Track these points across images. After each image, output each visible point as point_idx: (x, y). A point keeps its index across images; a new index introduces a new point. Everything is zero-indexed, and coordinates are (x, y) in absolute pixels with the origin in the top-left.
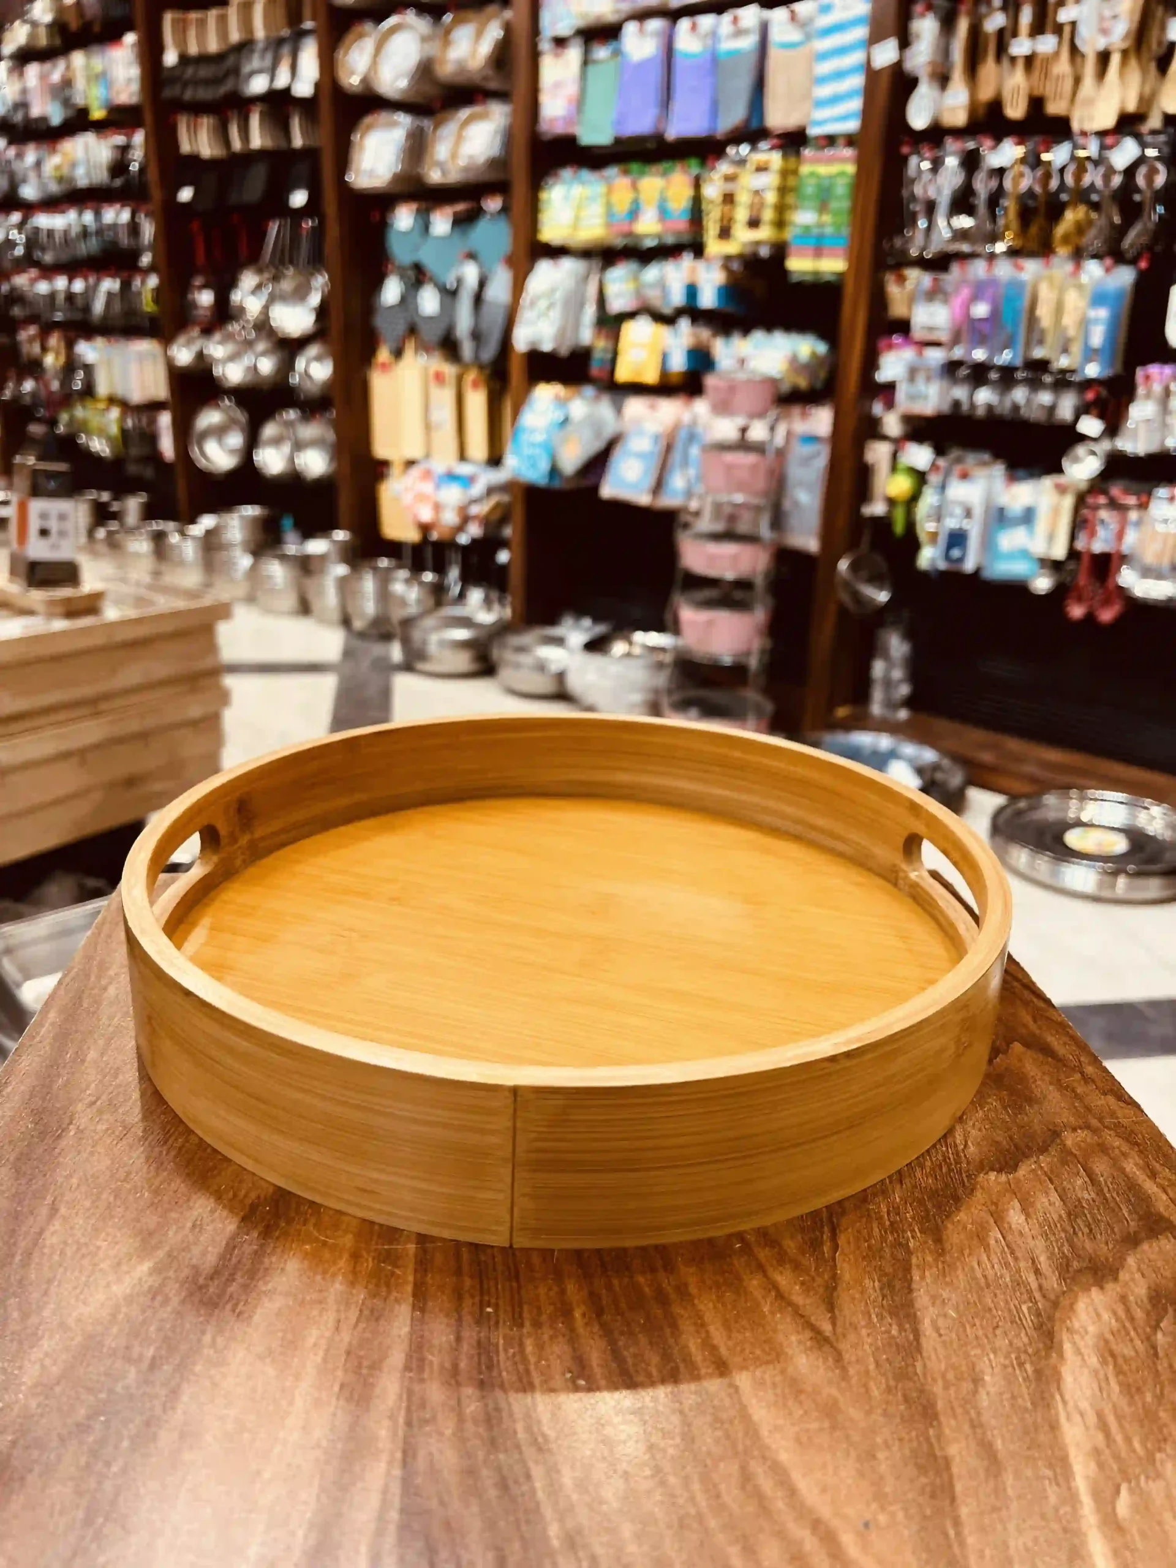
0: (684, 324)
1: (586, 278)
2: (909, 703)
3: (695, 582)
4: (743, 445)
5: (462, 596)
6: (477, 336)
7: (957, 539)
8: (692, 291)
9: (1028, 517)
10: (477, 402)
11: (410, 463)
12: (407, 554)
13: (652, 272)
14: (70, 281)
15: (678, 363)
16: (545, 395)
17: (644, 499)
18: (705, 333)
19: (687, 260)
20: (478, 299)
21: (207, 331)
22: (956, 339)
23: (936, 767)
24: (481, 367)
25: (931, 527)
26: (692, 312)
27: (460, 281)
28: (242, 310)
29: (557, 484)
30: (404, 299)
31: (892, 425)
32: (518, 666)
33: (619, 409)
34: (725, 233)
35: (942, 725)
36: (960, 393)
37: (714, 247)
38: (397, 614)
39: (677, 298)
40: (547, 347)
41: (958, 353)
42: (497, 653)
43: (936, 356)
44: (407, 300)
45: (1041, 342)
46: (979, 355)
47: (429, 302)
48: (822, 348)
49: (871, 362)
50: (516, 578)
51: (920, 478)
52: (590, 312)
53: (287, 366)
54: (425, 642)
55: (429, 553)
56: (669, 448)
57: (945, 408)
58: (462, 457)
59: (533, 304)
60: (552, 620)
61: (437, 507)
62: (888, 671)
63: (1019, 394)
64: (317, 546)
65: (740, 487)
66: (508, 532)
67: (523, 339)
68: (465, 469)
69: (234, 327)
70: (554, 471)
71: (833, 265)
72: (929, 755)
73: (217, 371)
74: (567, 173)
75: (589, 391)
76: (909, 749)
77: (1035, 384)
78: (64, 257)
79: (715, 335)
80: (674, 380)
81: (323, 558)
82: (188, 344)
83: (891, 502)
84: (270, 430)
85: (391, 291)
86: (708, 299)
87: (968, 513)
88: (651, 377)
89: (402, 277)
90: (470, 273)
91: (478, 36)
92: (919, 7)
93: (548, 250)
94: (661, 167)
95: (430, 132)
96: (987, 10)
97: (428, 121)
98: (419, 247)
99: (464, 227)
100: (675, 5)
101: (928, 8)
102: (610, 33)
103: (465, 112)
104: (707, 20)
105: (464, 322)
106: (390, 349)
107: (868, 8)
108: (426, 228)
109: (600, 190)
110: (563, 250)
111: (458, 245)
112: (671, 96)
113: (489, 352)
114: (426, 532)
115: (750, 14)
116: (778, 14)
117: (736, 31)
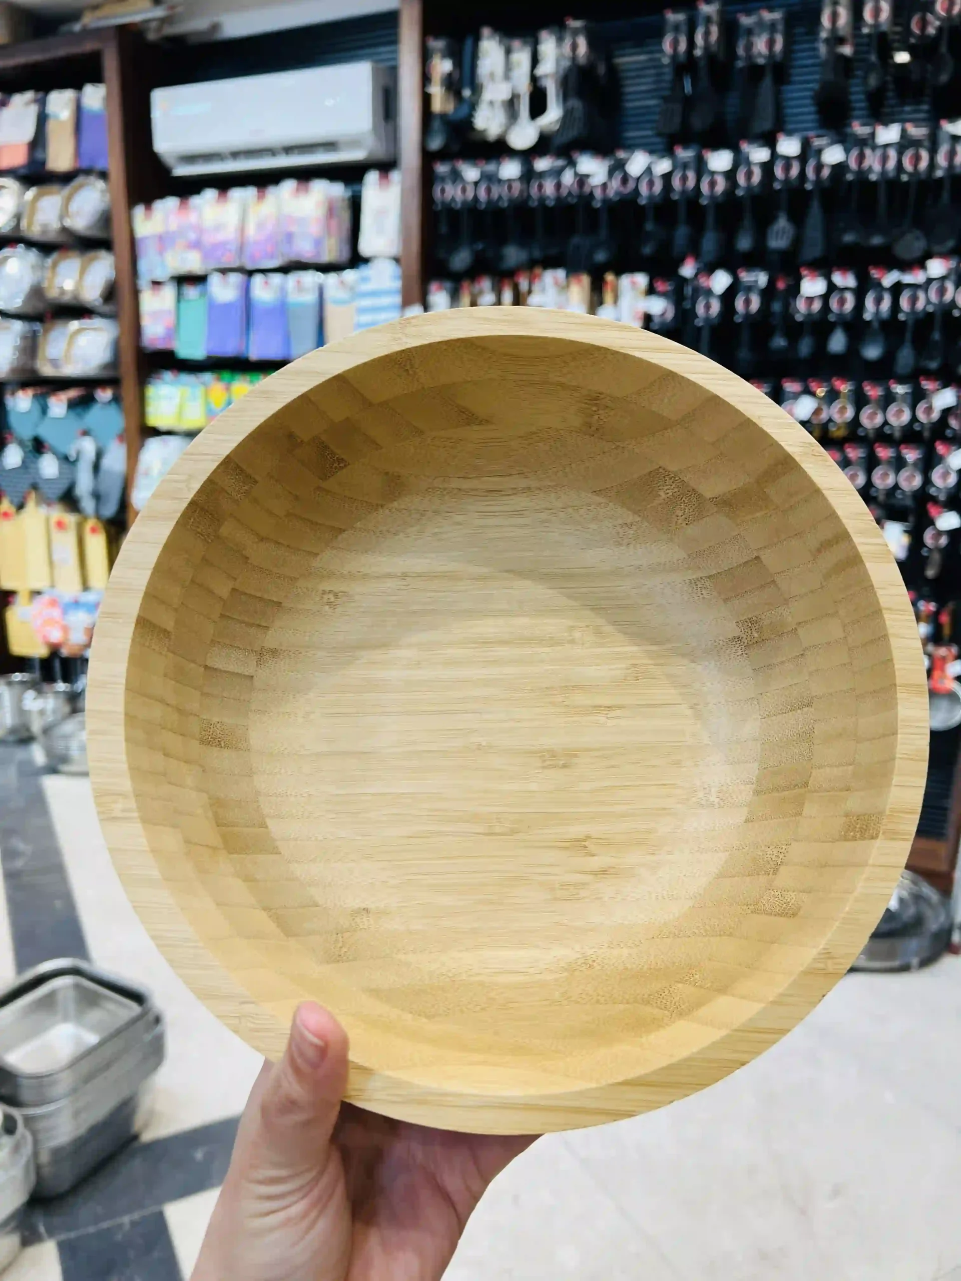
6: (96, 495)
10: (97, 544)
12: (37, 665)
20: (96, 468)
24: (101, 519)
27: (78, 454)
30: (23, 462)
38: (37, 723)
44: (29, 465)
47: (49, 467)
54: (67, 748)
55: (57, 665)
58: (86, 587)
59: (147, 473)
61: (65, 629)
74: (168, 376)
85: (13, 457)
89: (21, 443)
90: (88, 447)
91: (83, 272)
92: (433, 286)
93: (155, 432)
94: (248, 378)
95: (40, 334)
96: (481, 292)
97: (37, 326)
98: (37, 426)
99: (79, 410)
100: (250, 266)
101: (440, 288)
102: (198, 280)
103: (74, 325)
104: (277, 278)
105: (84, 484)
106: (12, 502)
107: (398, 284)
108: (44, 410)
109: (200, 391)
110: (169, 433)
111: (76, 425)
112: (251, 328)
113: (110, 509)
114: (55, 651)
115: (311, 278)
116: (331, 279)
117: (300, 287)
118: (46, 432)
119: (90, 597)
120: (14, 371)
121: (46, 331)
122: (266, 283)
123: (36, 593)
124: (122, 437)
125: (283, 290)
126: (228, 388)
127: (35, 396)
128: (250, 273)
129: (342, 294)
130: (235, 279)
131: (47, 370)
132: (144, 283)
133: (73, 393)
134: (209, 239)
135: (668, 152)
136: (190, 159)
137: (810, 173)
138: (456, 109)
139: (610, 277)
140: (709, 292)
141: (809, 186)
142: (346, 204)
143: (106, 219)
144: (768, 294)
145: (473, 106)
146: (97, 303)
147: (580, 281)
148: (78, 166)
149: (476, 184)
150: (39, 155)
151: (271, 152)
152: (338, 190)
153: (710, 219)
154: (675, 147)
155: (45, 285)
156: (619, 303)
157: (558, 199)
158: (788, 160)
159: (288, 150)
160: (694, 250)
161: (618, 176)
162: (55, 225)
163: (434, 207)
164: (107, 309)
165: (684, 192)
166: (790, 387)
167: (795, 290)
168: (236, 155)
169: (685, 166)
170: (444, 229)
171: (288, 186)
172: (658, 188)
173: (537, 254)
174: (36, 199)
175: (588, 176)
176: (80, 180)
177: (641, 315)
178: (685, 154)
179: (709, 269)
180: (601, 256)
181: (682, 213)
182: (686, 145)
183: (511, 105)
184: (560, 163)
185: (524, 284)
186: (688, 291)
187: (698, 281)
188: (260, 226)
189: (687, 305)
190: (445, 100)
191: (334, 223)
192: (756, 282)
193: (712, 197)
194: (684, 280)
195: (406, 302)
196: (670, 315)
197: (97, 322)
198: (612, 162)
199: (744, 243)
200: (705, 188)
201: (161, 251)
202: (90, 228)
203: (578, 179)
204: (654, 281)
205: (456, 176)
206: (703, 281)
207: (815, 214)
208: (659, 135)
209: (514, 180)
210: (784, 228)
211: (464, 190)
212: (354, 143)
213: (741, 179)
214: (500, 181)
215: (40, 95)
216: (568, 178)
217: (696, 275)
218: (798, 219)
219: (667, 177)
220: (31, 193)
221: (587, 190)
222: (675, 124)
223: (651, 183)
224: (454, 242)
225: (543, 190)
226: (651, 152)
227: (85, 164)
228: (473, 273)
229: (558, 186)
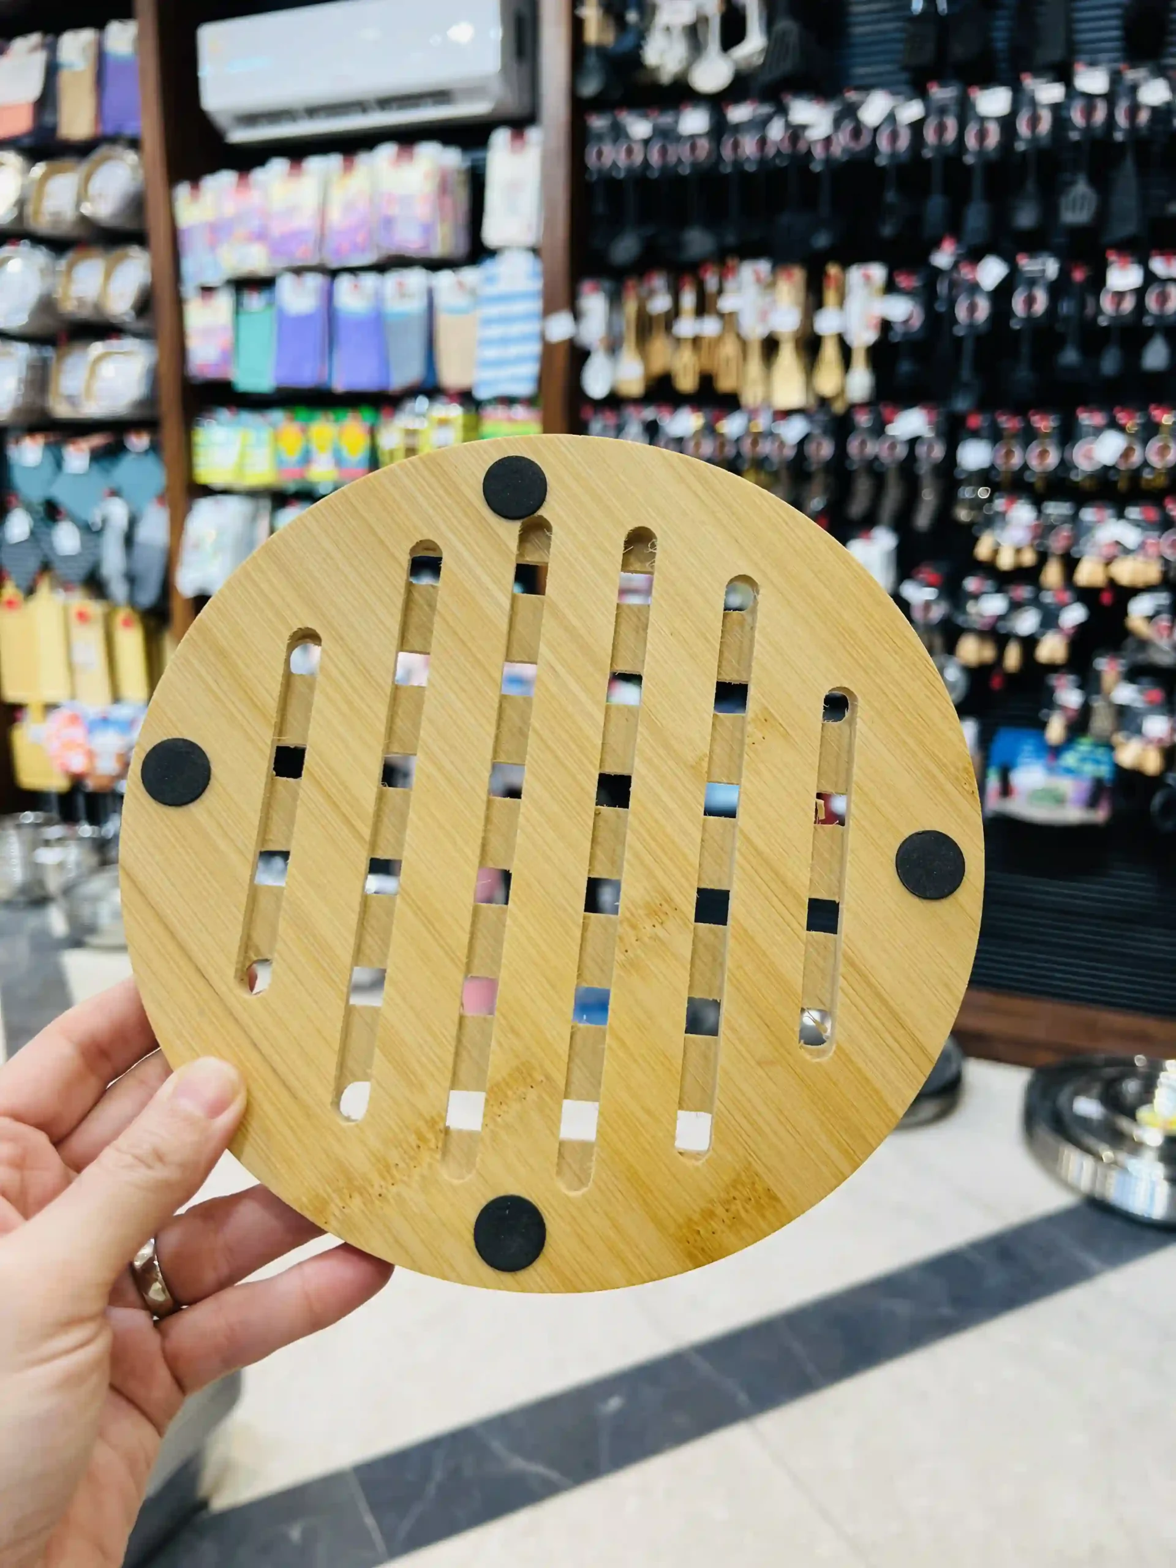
6: (130, 578)
10: (130, 641)
20: (129, 540)
24: (136, 609)
27: (104, 521)
30: (32, 533)
38: (54, 881)
44: (39, 537)
47: (67, 540)
58: (117, 698)
59: (197, 546)
61: (91, 755)
67: (186, 585)
74: (224, 414)
85: (18, 526)
89: (29, 509)
90: (117, 512)
91: (108, 275)
92: (586, 286)
93: (207, 491)
94: (331, 416)
95: (53, 364)
96: (652, 293)
97: (49, 352)
98: (51, 483)
99: (106, 464)
100: (334, 264)
101: (596, 289)
102: (263, 284)
103: (97, 348)
104: (370, 280)
105: (113, 562)
106: (18, 586)
107: (537, 285)
108: (59, 463)
109: (266, 434)
110: (226, 492)
111: (99, 481)
112: (335, 350)
113: (148, 596)
114: (77, 782)
115: (416, 278)
116: (445, 279)
117: (402, 293)
118: (62, 493)
119: (122, 712)
120: (18, 411)
121: (60, 358)
122: (356, 286)
123: (50, 707)
124: (162, 499)
125: (378, 296)
126: (304, 430)
127: (47, 445)
128: (334, 274)
129: (461, 301)
130: (314, 282)
131: (62, 410)
132: (189, 289)
133: (97, 440)
134: (277, 229)
135: (919, 91)
136: (251, 119)
137: (1121, 119)
138: (618, 39)
139: (833, 270)
140: (974, 288)
141: (1119, 136)
142: (462, 178)
143: (137, 204)
144: (1057, 290)
145: (642, 35)
146: (127, 319)
147: (790, 276)
148: (101, 130)
149: (646, 142)
150: (48, 119)
151: (360, 106)
152: (451, 158)
153: (977, 184)
154: (929, 85)
155: (58, 294)
156: (844, 306)
157: (763, 162)
158: (1090, 98)
159: (385, 103)
160: (954, 228)
161: (848, 126)
162: (69, 214)
163: (587, 177)
164: (141, 325)
165: (940, 147)
166: (1087, 419)
167: (1098, 282)
168: (312, 112)
169: (942, 111)
170: (600, 208)
171: (387, 151)
172: (904, 141)
173: (731, 239)
174: (46, 177)
175: (804, 127)
176: (103, 150)
177: (875, 321)
178: (941, 93)
179: (974, 255)
180: (822, 241)
181: (937, 175)
182: (943, 82)
183: (694, 33)
184: (765, 109)
185: (711, 282)
186: (942, 288)
187: (959, 273)
188: (349, 207)
189: (940, 307)
190: (602, 29)
191: (448, 201)
192: (1043, 271)
193: (981, 152)
194: (937, 272)
195: (549, 309)
196: (917, 322)
197: (129, 344)
198: (839, 108)
199: (1026, 218)
200: (971, 141)
201: (213, 245)
202: (114, 216)
203: (790, 131)
204: (895, 273)
205: (618, 132)
206: (966, 273)
207: (1127, 176)
208: (905, 68)
209: (699, 136)
210: (1083, 197)
211: (629, 152)
212: (474, 92)
213: (1023, 127)
214: (679, 138)
215: (50, 38)
216: (776, 131)
217: (956, 266)
218: (1101, 183)
219: (917, 127)
220: (39, 169)
221: (802, 147)
222: (927, 55)
223: (894, 136)
224: (615, 225)
225: (740, 151)
226: (894, 93)
227: (109, 129)
228: (640, 268)
229: (763, 142)
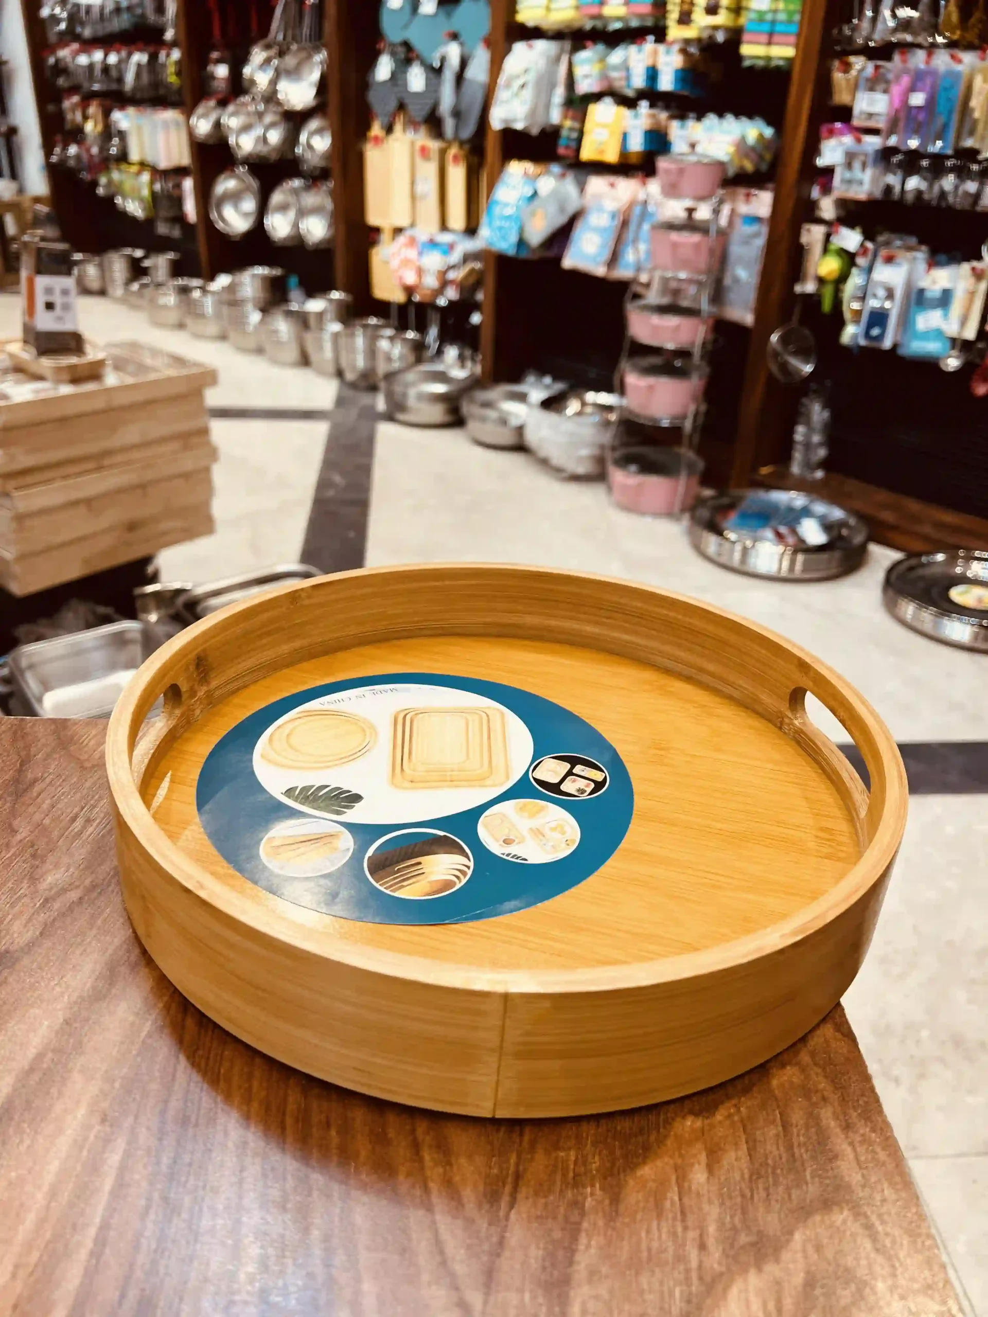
0: (644, 105)
1: (558, 59)
2: (824, 464)
3: (640, 350)
4: (690, 225)
5: (440, 352)
6: (457, 114)
7: (878, 318)
8: (653, 74)
9: (945, 300)
10: (457, 175)
11: (398, 231)
12: (394, 313)
13: (617, 56)
14: (106, 55)
15: (636, 144)
16: (517, 169)
17: (600, 271)
18: (663, 115)
19: (649, 44)
20: (460, 78)
21: (223, 103)
22: (893, 129)
23: (842, 524)
24: (462, 144)
25: (856, 306)
26: (652, 95)
27: (443, 60)
28: (253, 82)
29: (524, 255)
30: (394, 75)
31: (827, 208)
32: (483, 419)
33: (582, 187)
34: (685, 19)
35: (852, 485)
36: (893, 180)
37: (675, 32)
38: (382, 368)
39: (639, 81)
40: (519, 126)
41: (893, 141)
42: (467, 408)
43: (873, 143)
44: (398, 77)
45: (972, 133)
46: (913, 143)
47: (416, 80)
48: (769, 132)
49: (812, 148)
50: (487, 337)
51: (849, 259)
52: (559, 94)
53: (292, 139)
54: (405, 395)
55: (412, 312)
56: (625, 224)
57: (878, 194)
58: (444, 226)
59: (508, 85)
60: (516, 378)
61: (420, 272)
62: (808, 436)
63: (948, 182)
64: (315, 305)
65: (684, 264)
66: (480, 296)
67: (497, 119)
68: (446, 238)
69: (246, 99)
70: (521, 243)
71: (783, 52)
72: (837, 514)
73: (232, 141)
75: (556, 168)
76: (820, 508)
77: (962, 173)
78: (101, 31)
79: (672, 117)
80: (634, 160)
81: (320, 315)
82: (205, 116)
83: (821, 281)
84: (277, 197)
85: (384, 69)
86: (666, 83)
87: (890, 295)
88: (611, 156)
89: (393, 54)
90: (453, 52)
98: (406, 26)
99: (448, 7)
105: (446, 101)
108: (415, 7)
110: (537, 33)
111: (444, 26)
113: (468, 132)
114: (410, 296)
118: (416, 35)
124: (487, 41)
